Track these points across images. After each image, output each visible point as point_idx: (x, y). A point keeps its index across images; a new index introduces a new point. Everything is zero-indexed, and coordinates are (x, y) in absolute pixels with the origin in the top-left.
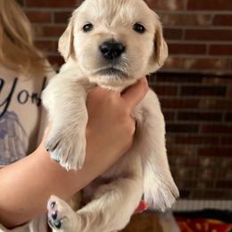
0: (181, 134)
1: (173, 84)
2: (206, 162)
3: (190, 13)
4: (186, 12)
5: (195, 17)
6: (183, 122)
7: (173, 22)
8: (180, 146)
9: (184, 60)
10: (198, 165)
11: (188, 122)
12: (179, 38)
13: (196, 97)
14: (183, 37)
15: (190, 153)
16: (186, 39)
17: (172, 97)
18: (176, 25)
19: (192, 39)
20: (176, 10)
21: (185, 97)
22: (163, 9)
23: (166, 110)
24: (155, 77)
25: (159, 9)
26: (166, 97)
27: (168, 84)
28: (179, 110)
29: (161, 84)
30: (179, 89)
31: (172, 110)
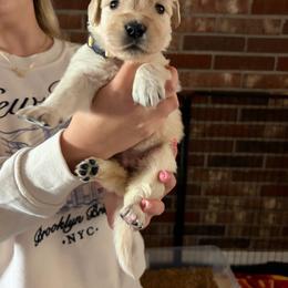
1: (233, 106)
2: (271, 203)
3: (255, 17)
4: (249, 16)
5: (261, 22)
6: (243, 154)
7: (233, 29)
8: (240, 183)
9: (246, 75)
10: (261, 207)
11: (251, 154)
12: (241, 49)
13: (261, 123)
14: (246, 48)
15: (251, 192)
16: (249, 50)
17: (232, 123)
18: (237, 32)
19: (256, 51)
20: (239, 13)
21: (247, 123)
22: (222, 12)
23: (223, 139)
24: (210, 97)
25: (216, 12)
26: (223, 123)
27: (225, 106)
28: (239, 139)
29: (218, 106)
30: (239, 112)
31: (230, 139)
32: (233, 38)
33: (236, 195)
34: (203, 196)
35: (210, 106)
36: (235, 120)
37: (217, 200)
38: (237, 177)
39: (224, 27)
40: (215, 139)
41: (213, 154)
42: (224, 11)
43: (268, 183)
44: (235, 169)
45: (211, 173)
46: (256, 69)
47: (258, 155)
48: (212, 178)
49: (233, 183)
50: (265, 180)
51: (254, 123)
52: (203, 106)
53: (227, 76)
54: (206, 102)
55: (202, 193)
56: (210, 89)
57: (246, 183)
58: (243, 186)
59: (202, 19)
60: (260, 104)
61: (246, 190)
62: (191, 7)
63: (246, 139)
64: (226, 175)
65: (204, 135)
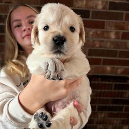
0: (114, 112)
1: (111, 83)
3: (123, 41)
4: (120, 40)
5: (125, 43)
6: (115, 105)
7: (112, 46)
8: (112, 118)
9: (117, 68)
11: (118, 105)
12: (115, 56)
13: (123, 91)
14: (118, 55)
16: (119, 57)
17: (110, 91)
18: (114, 48)
19: (122, 57)
20: (115, 39)
21: (117, 91)
22: (107, 38)
23: (105, 98)
24: (100, 78)
25: (105, 38)
26: (106, 90)
27: (107, 83)
28: (113, 98)
29: (104, 83)
30: (113, 85)
31: (109, 98)
32: (112, 51)
33: (110, 124)
34: (95, 124)
35: (100, 82)
36: (111, 89)
37: (101, 126)
38: (111, 115)
39: (108, 45)
40: (102, 98)
41: (101, 105)
42: (108, 37)
43: (125, 119)
44: (110, 112)
45: (99, 114)
46: (122, 66)
47: (121, 105)
48: (99, 116)
49: (109, 118)
50: (124, 117)
51: (120, 91)
52: (97, 82)
53: (108, 68)
54: (98, 81)
55: (95, 122)
56: (100, 75)
57: (115, 118)
58: (114, 120)
59: (98, 41)
60: (123, 82)
61: (115, 122)
62: (93, 35)
63: (116, 98)
64: (106, 114)
65: (96, 96)
